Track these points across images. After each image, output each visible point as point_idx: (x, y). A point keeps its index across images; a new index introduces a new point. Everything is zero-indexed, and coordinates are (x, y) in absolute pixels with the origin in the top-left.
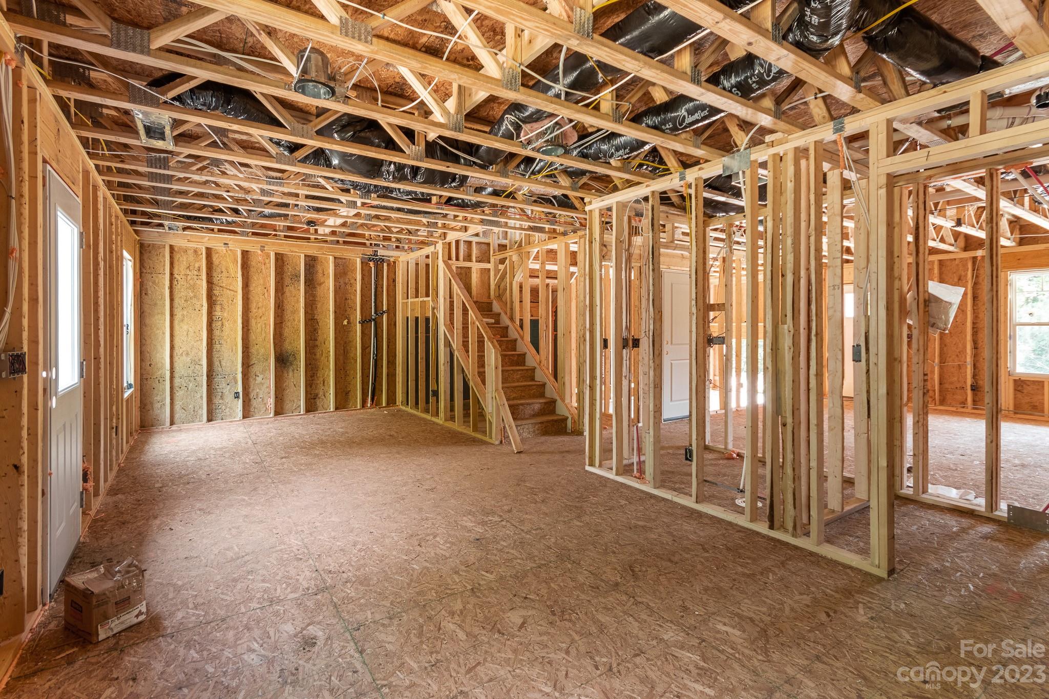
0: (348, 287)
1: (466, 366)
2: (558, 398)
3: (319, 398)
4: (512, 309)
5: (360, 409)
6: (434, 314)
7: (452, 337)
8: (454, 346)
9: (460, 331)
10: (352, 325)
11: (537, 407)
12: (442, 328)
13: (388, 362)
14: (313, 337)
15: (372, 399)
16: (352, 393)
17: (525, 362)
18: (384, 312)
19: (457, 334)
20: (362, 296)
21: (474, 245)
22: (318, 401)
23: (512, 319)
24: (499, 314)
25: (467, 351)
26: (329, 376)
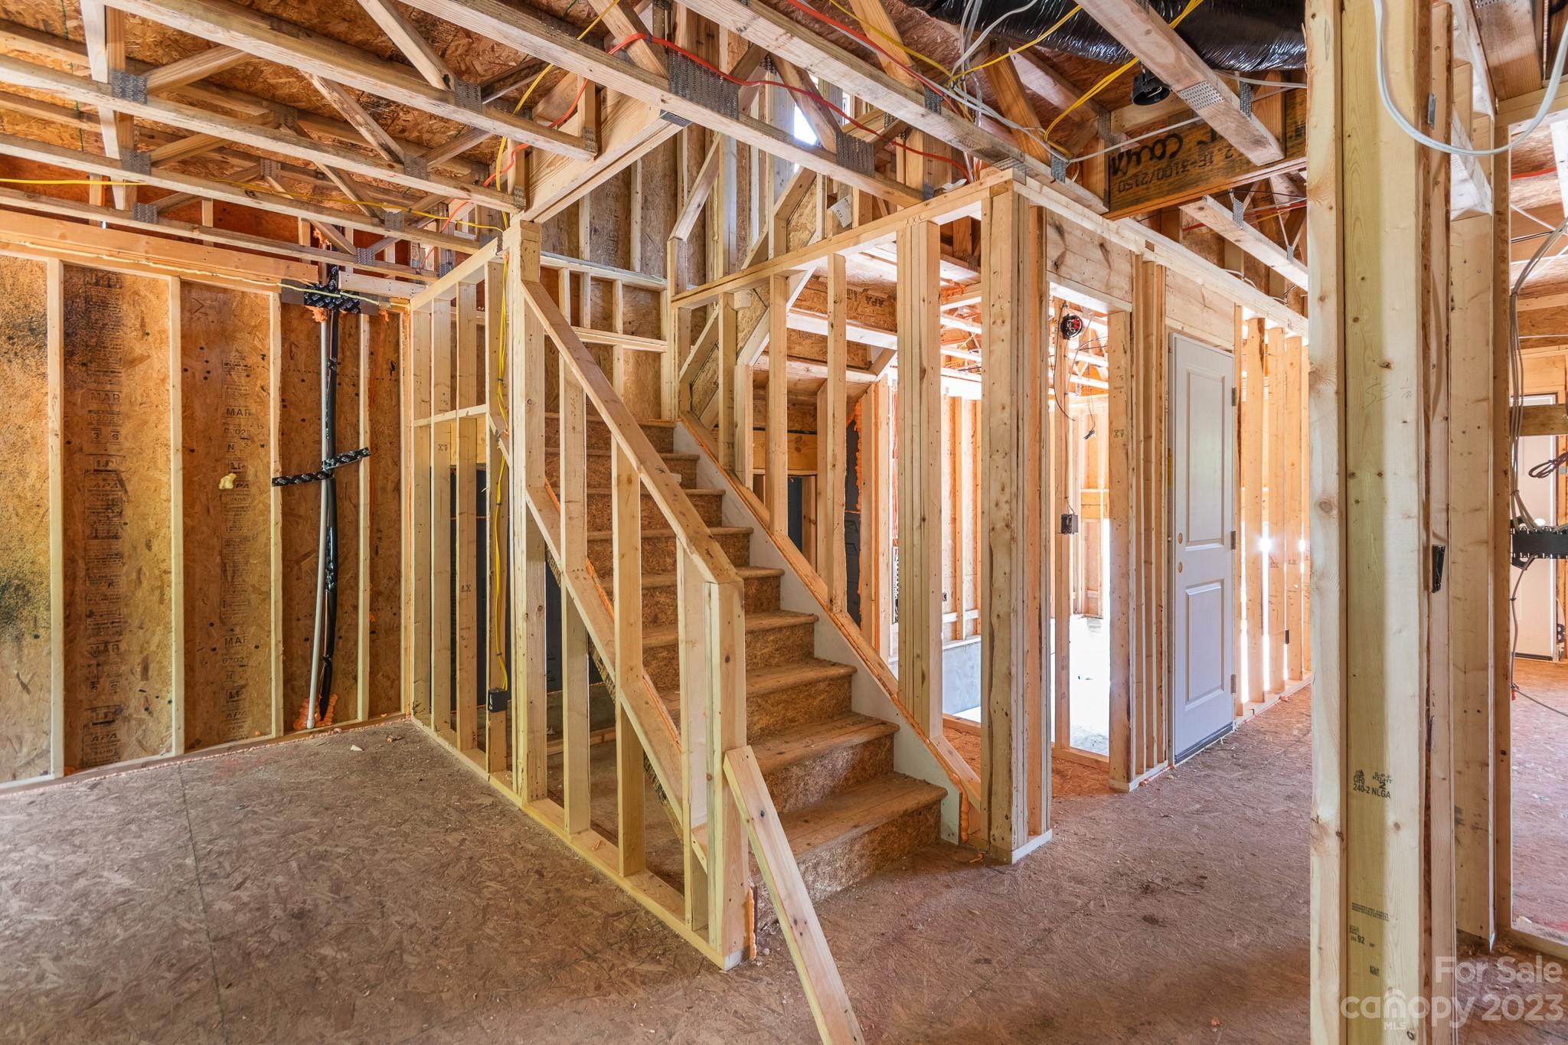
0: (238, 377)
1: (599, 631)
2: (902, 722)
3: (128, 719)
4: (731, 445)
5: (277, 739)
6: (497, 454)
7: (554, 527)
8: (561, 561)
9: (580, 509)
10: (254, 490)
11: (842, 760)
12: (521, 500)
13: (375, 595)
14: (102, 529)
15: (322, 706)
16: (250, 694)
17: (778, 599)
18: (359, 453)
19: (570, 518)
20: (285, 404)
21: (619, 293)
22: (122, 732)
23: (732, 471)
24: (694, 460)
25: (605, 573)
26: (163, 646)
